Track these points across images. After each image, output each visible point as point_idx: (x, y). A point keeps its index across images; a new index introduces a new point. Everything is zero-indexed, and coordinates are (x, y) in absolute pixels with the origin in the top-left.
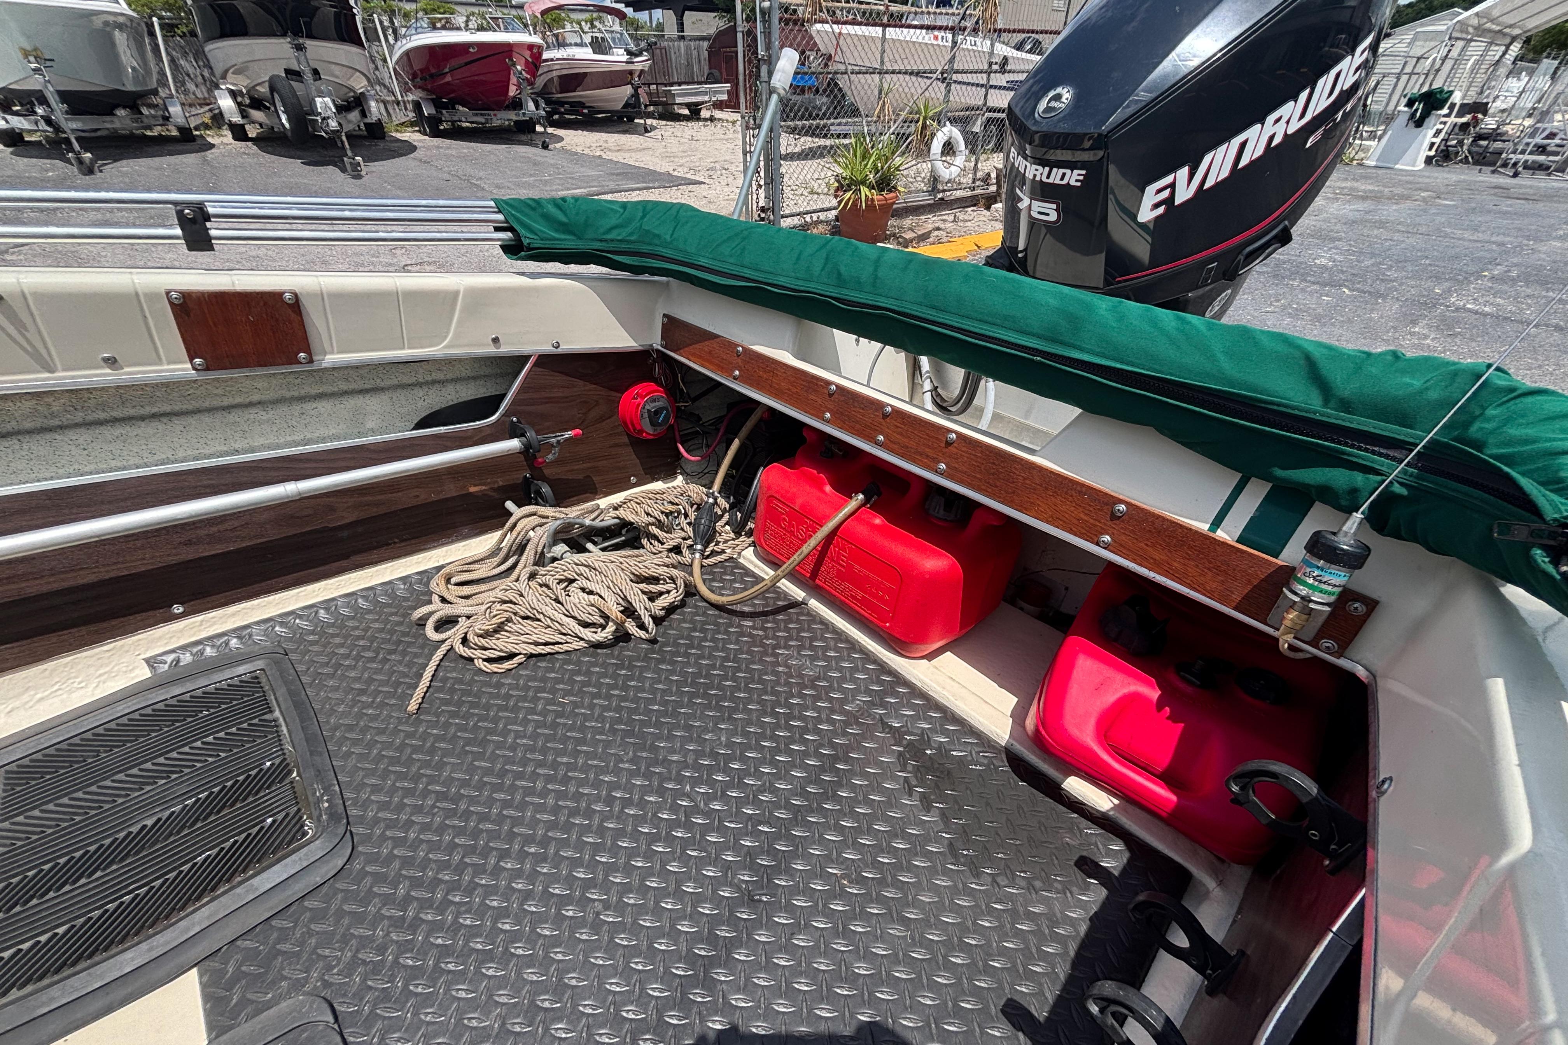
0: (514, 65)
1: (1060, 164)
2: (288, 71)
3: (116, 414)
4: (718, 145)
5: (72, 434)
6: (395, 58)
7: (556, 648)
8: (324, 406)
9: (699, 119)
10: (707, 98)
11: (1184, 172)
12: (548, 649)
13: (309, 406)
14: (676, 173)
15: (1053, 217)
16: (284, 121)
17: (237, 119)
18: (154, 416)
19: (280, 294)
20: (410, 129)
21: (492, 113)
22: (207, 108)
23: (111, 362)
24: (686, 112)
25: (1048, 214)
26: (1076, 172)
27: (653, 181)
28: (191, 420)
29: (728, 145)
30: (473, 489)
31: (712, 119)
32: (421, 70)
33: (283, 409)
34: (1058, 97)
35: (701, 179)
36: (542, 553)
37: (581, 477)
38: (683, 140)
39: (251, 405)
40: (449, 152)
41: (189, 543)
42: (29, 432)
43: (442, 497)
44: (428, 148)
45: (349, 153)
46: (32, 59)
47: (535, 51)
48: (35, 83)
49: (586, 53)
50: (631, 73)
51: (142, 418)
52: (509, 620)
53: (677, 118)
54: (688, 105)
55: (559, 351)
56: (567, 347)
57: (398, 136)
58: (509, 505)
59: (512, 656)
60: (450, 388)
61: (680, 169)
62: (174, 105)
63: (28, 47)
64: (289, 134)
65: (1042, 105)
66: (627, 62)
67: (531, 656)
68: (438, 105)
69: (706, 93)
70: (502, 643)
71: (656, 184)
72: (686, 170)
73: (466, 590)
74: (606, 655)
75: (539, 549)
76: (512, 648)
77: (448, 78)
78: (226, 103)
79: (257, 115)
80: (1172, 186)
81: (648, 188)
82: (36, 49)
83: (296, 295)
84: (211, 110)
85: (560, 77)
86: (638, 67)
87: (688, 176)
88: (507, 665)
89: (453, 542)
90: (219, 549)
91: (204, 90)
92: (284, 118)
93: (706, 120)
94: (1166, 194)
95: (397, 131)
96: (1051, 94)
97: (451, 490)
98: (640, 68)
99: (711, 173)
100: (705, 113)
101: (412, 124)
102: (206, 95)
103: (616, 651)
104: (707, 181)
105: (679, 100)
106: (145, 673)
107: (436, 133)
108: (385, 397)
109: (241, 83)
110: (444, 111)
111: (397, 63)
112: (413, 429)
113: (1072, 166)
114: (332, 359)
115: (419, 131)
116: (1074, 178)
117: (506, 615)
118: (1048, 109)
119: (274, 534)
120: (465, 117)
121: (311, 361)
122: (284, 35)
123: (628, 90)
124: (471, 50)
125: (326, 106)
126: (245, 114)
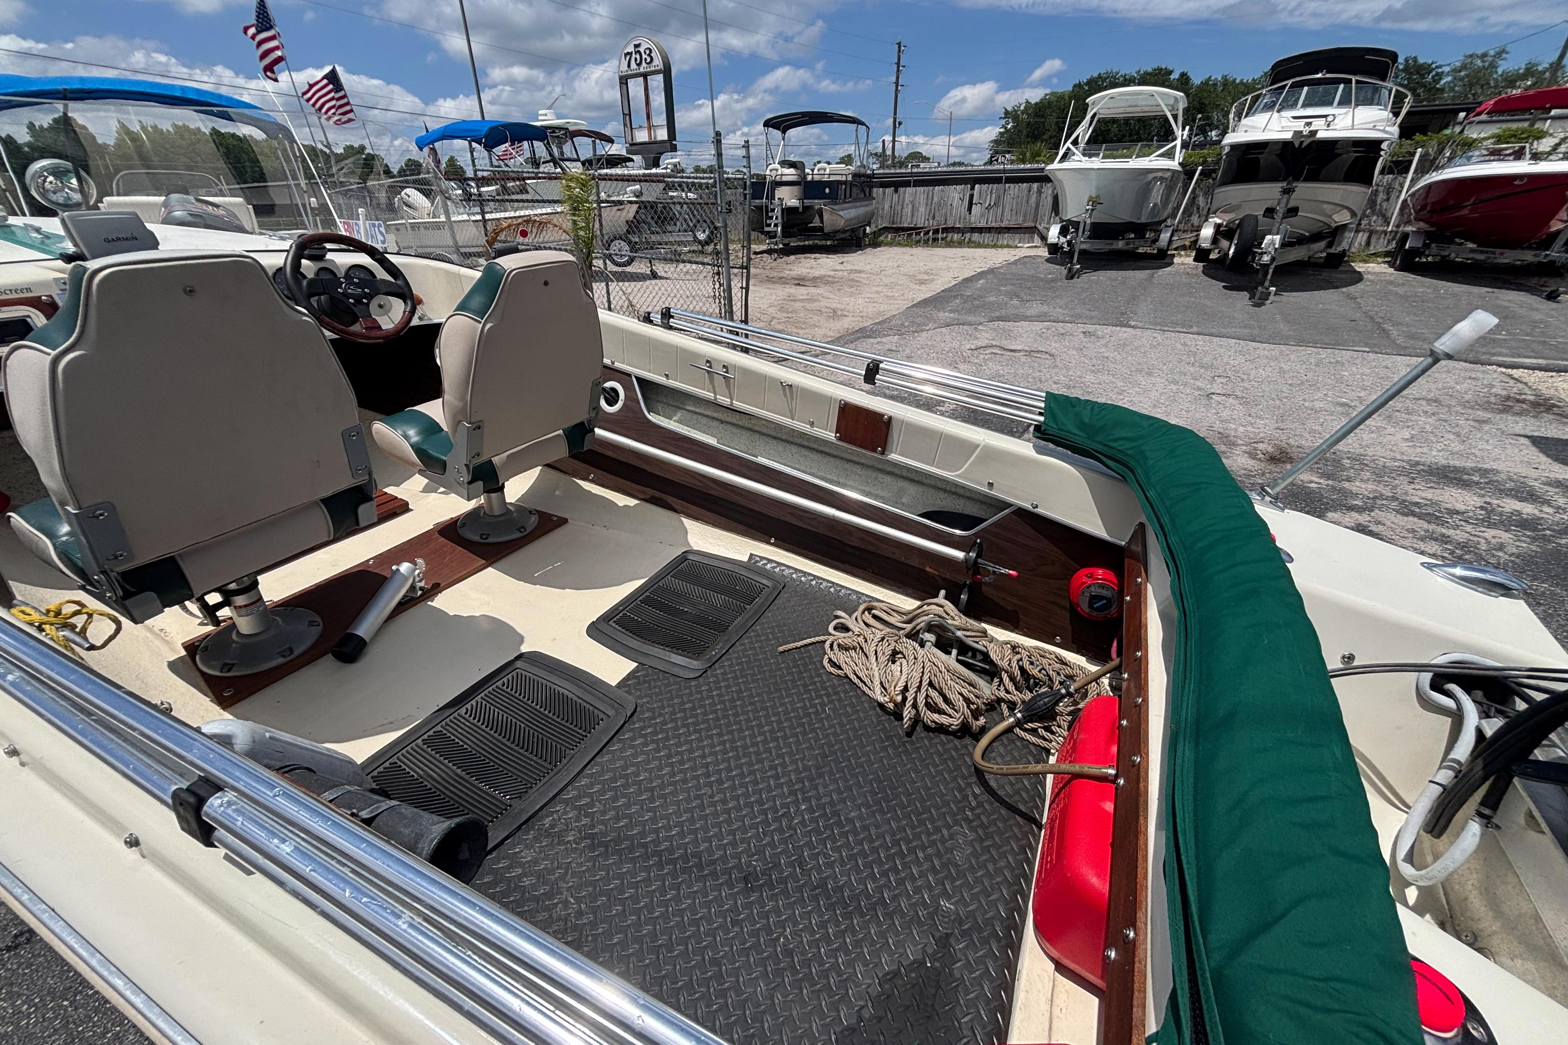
2: (1267, 210)
3: (811, 445)
5: (792, 447)
6: (1413, 190)
7: (861, 685)
8: (888, 479)
12: (856, 681)
13: (881, 476)
17: (1207, 245)
18: (822, 452)
19: (882, 415)
20: (1379, 259)
21: (1499, 251)
23: (812, 424)
28: (832, 460)
30: (928, 569)
32: (1433, 203)
33: (869, 472)
36: (918, 632)
37: (1010, 608)
39: (858, 463)
41: (791, 514)
42: (782, 440)
43: (907, 562)
46: (1091, 203)
51: (817, 451)
52: (854, 648)
55: (1036, 510)
56: (1040, 511)
57: (1356, 265)
58: (943, 593)
59: (840, 668)
60: (962, 501)
62: (1166, 231)
63: (1094, 195)
64: (1228, 263)
67: (847, 677)
68: (1430, 238)
70: (841, 657)
73: (872, 621)
74: (877, 714)
75: (918, 628)
76: (844, 666)
77: (1465, 212)
78: (1207, 232)
79: (1224, 243)
82: (1097, 197)
83: (890, 418)
88: (832, 670)
89: (898, 592)
90: (800, 524)
92: (1232, 250)
95: (1361, 261)
97: (915, 562)
101: (1384, 255)
103: (884, 718)
106: (745, 559)
107: (1405, 266)
108: (921, 489)
109: (1228, 218)
110: (1433, 245)
112: (919, 515)
114: (894, 457)
115: (1387, 263)
117: (855, 644)
119: (821, 530)
121: (883, 453)
124: (1517, 182)
125: (1273, 242)
126: (1215, 241)
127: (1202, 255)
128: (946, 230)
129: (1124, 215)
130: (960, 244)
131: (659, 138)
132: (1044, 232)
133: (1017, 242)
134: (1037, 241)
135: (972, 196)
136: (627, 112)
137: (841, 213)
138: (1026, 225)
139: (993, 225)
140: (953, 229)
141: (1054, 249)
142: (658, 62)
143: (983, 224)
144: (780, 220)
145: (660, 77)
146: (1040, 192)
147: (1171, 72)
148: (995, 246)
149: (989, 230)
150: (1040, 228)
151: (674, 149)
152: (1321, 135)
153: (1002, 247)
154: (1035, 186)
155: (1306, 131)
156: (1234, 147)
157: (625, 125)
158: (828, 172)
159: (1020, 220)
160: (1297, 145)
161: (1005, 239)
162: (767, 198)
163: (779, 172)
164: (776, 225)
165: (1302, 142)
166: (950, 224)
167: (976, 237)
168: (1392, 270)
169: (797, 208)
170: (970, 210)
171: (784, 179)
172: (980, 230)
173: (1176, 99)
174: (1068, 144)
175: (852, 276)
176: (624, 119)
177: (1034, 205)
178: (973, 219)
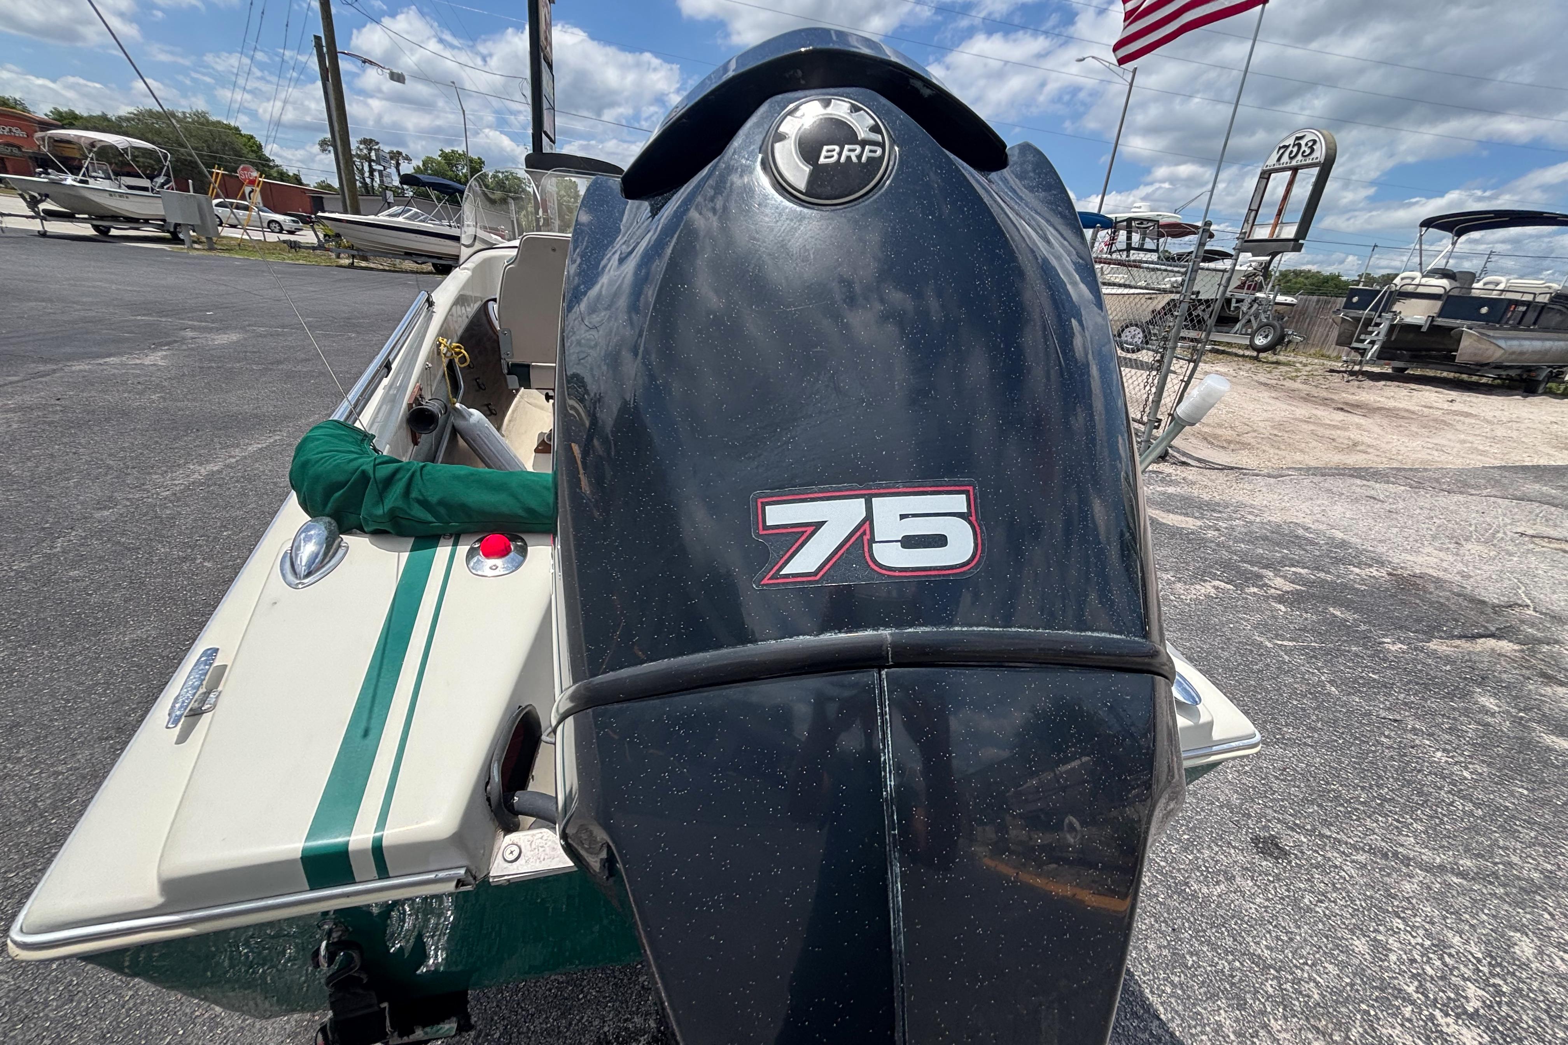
131: (1283, 236)
136: (1254, 207)
137: (1502, 343)
142: (1320, 154)
144: (1382, 337)
145: (1315, 171)
151: (1298, 248)
157: (1246, 221)
158: (1501, 287)
162: (1375, 308)
163: (1416, 282)
164: (1373, 343)
169: (1420, 327)
171: (1421, 290)
175: (1447, 418)
176: (1248, 215)
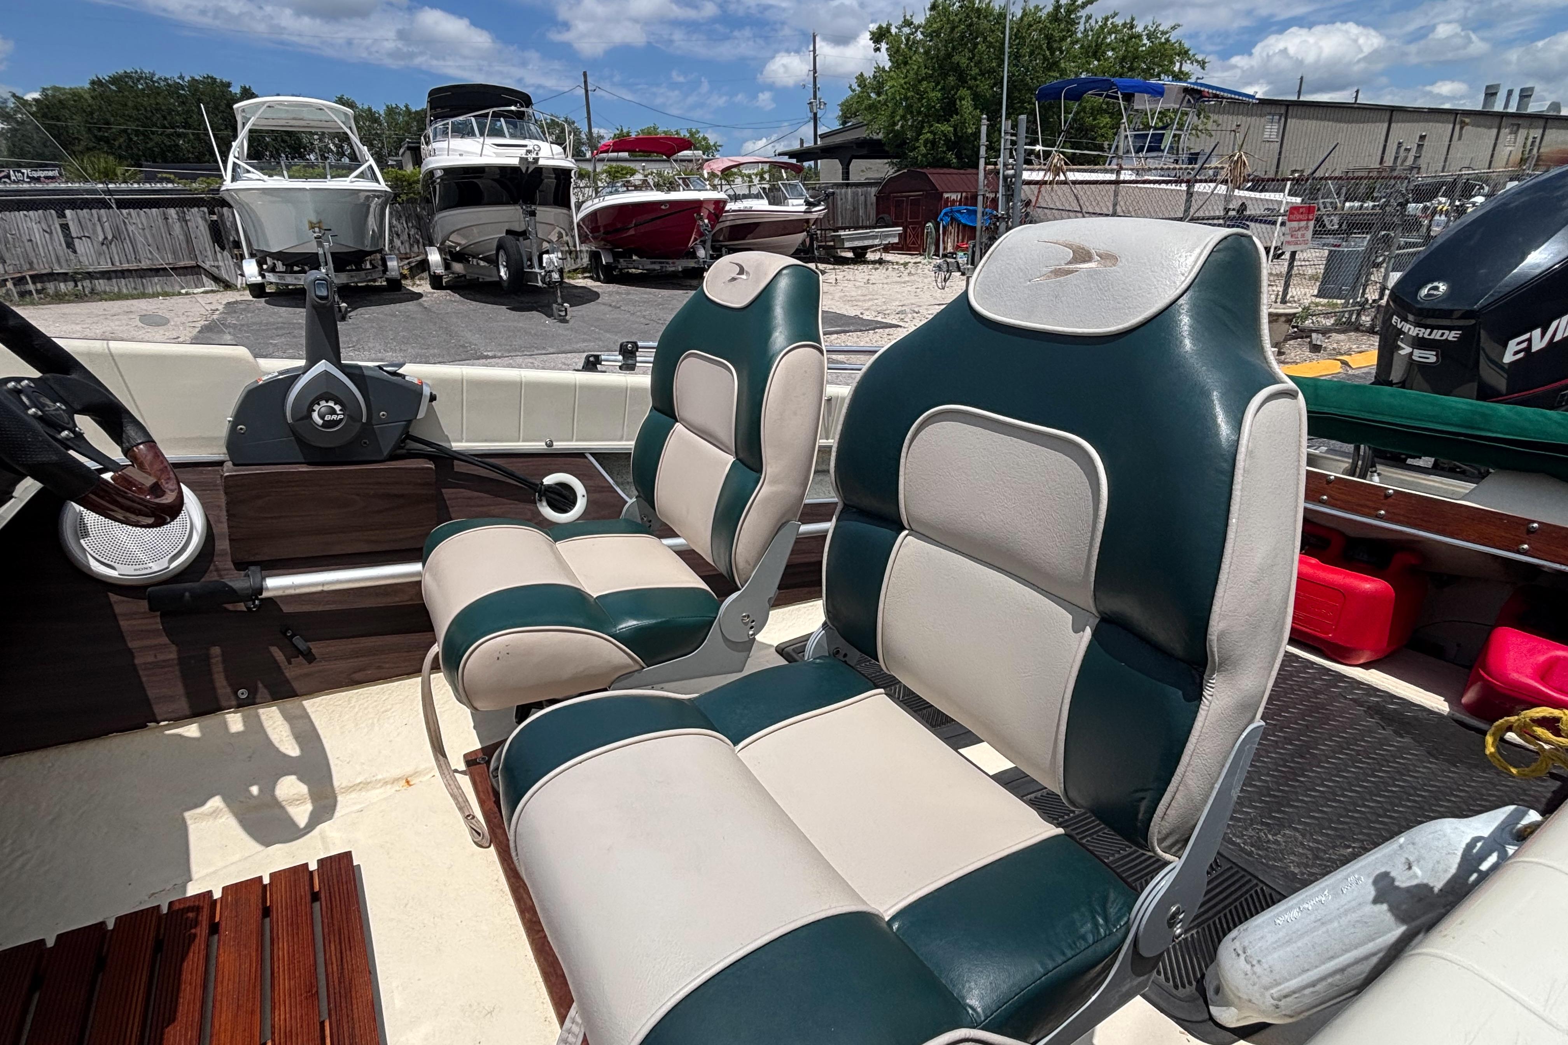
0: (701, 219)
1: (1439, 328)
2: (509, 232)
4: (897, 288)
6: (581, 215)
9: (866, 262)
10: (877, 242)
11: (1537, 332)
14: (865, 317)
15: (1433, 359)
16: (502, 273)
17: (440, 271)
20: (580, 276)
21: (670, 261)
22: (406, 262)
24: (850, 255)
25: (1428, 358)
26: (1453, 332)
27: (848, 325)
29: (909, 288)
31: (881, 262)
32: (605, 226)
34: (1436, 288)
35: (894, 322)
38: (857, 284)
40: (630, 297)
44: (610, 294)
45: (559, 300)
46: (317, 230)
47: (719, 205)
48: (312, 247)
49: (762, 205)
50: (807, 221)
53: (844, 261)
54: (853, 249)
57: (572, 282)
61: (867, 313)
62: (391, 259)
63: (314, 220)
64: (506, 285)
65: (1424, 291)
66: (805, 212)
68: (616, 256)
69: (875, 237)
71: (852, 328)
72: (875, 314)
77: (632, 232)
78: (434, 257)
79: (458, 267)
80: (1529, 340)
81: (845, 332)
82: (319, 222)
84: (409, 263)
85: (731, 227)
86: (814, 216)
87: (879, 319)
91: (407, 245)
92: (503, 273)
93: (874, 262)
94: (1525, 345)
95: (569, 278)
96: (1430, 286)
98: (816, 217)
99: (902, 316)
100: (870, 256)
101: (584, 270)
102: (408, 251)
104: (901, 324)
105: (847, 244)
107: (609, 280)
109: (458, 241)
110: (621, 260)
111: (583, 220)
113: (1450, 329)
115: (591, 278)
116: (1452, 336)
118: (1428, 295)
120: (638, 265)
122: (514, 202)
123: (802, 236)
124: (663, 207)
125: (551, 261)
126: (447, 267)
127: (436, 282)
128: (35, 278)
129: (348, 243)
130: (79, 297)
132: (215, 271)
133: (177, 288)
134: (210, 285)
135: (65, 227)
138: (182, 264)
139: (126, 266)
140: (52, 276)
141: (258, 290)
143: (106, 266)
146: (183, 220)
147: (229, 85)
148: (143, 295)
149: (123, 274)
150: (207, 267)
152: (542, 162)
153: (155, 295)
154: (172, 212)
155: (531, 157)
156: (449, 171)
159: (170, 258)
160: (524, 171)
161: (156, 284)
165: (528, 168)
166: (42, 269)
167: (101, 285)
168: (599, 284)
170: (70, 245)
172: (107, 275)
173: (346, 114)
174: (231, 159)
177: (181, 237)
178: (84, 259)
